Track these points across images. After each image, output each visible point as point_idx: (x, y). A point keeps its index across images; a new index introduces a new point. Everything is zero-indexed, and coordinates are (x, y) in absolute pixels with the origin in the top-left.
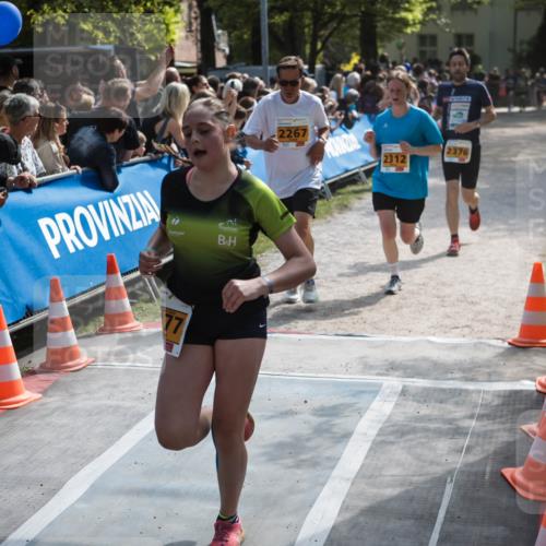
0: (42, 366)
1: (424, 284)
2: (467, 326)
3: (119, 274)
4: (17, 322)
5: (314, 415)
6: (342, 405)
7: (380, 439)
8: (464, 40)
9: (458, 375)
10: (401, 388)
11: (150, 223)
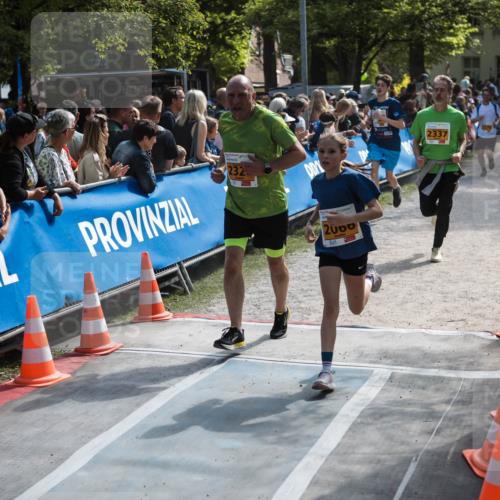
0: (76, 350)
1: (432, 282)
2: (462, 320)
3: (152, 270)
4: (57, 311)
7: (359, 420)
9: (444, 364)
10: (389, 375)
11: (183, 227)
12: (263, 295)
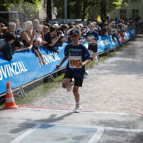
1: (115, 94)
2: (128, 109)
3: (11, 89)
5: (73, 139)
6: (83, 136)
8: (135, 11)
9: (124, 126)
10: (104, 130)
11: (21, 72)
12: (52, 99)
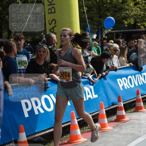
0: (115, 120)
3: (140, 95)
4: (109, 107)
